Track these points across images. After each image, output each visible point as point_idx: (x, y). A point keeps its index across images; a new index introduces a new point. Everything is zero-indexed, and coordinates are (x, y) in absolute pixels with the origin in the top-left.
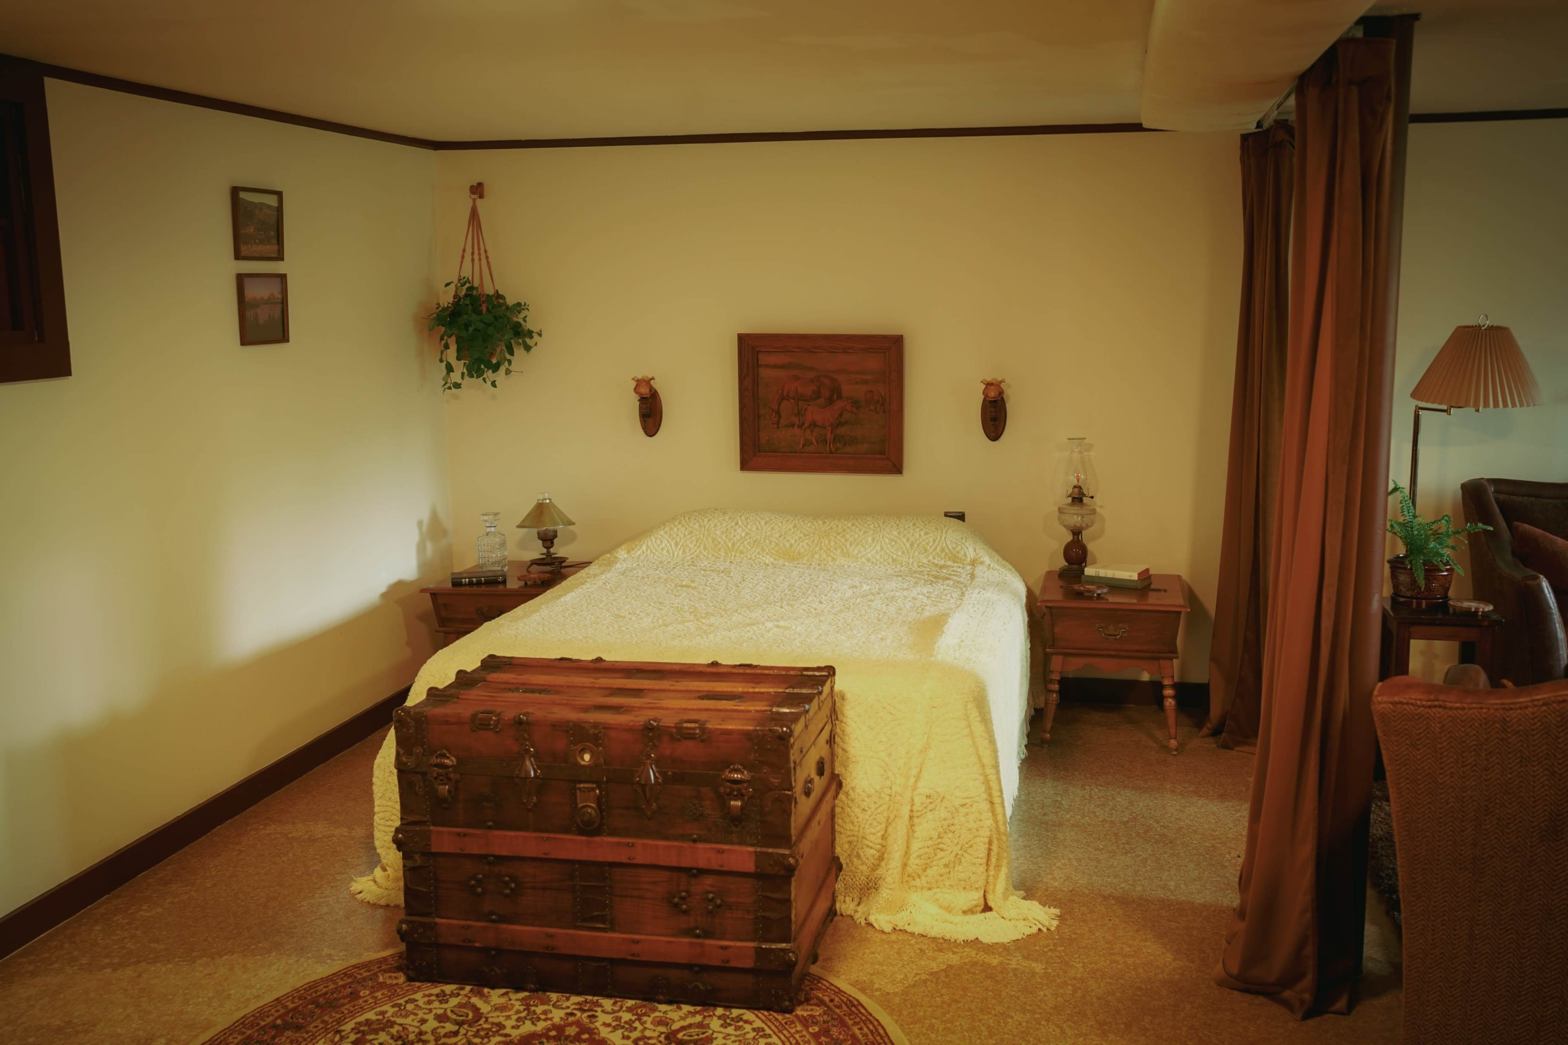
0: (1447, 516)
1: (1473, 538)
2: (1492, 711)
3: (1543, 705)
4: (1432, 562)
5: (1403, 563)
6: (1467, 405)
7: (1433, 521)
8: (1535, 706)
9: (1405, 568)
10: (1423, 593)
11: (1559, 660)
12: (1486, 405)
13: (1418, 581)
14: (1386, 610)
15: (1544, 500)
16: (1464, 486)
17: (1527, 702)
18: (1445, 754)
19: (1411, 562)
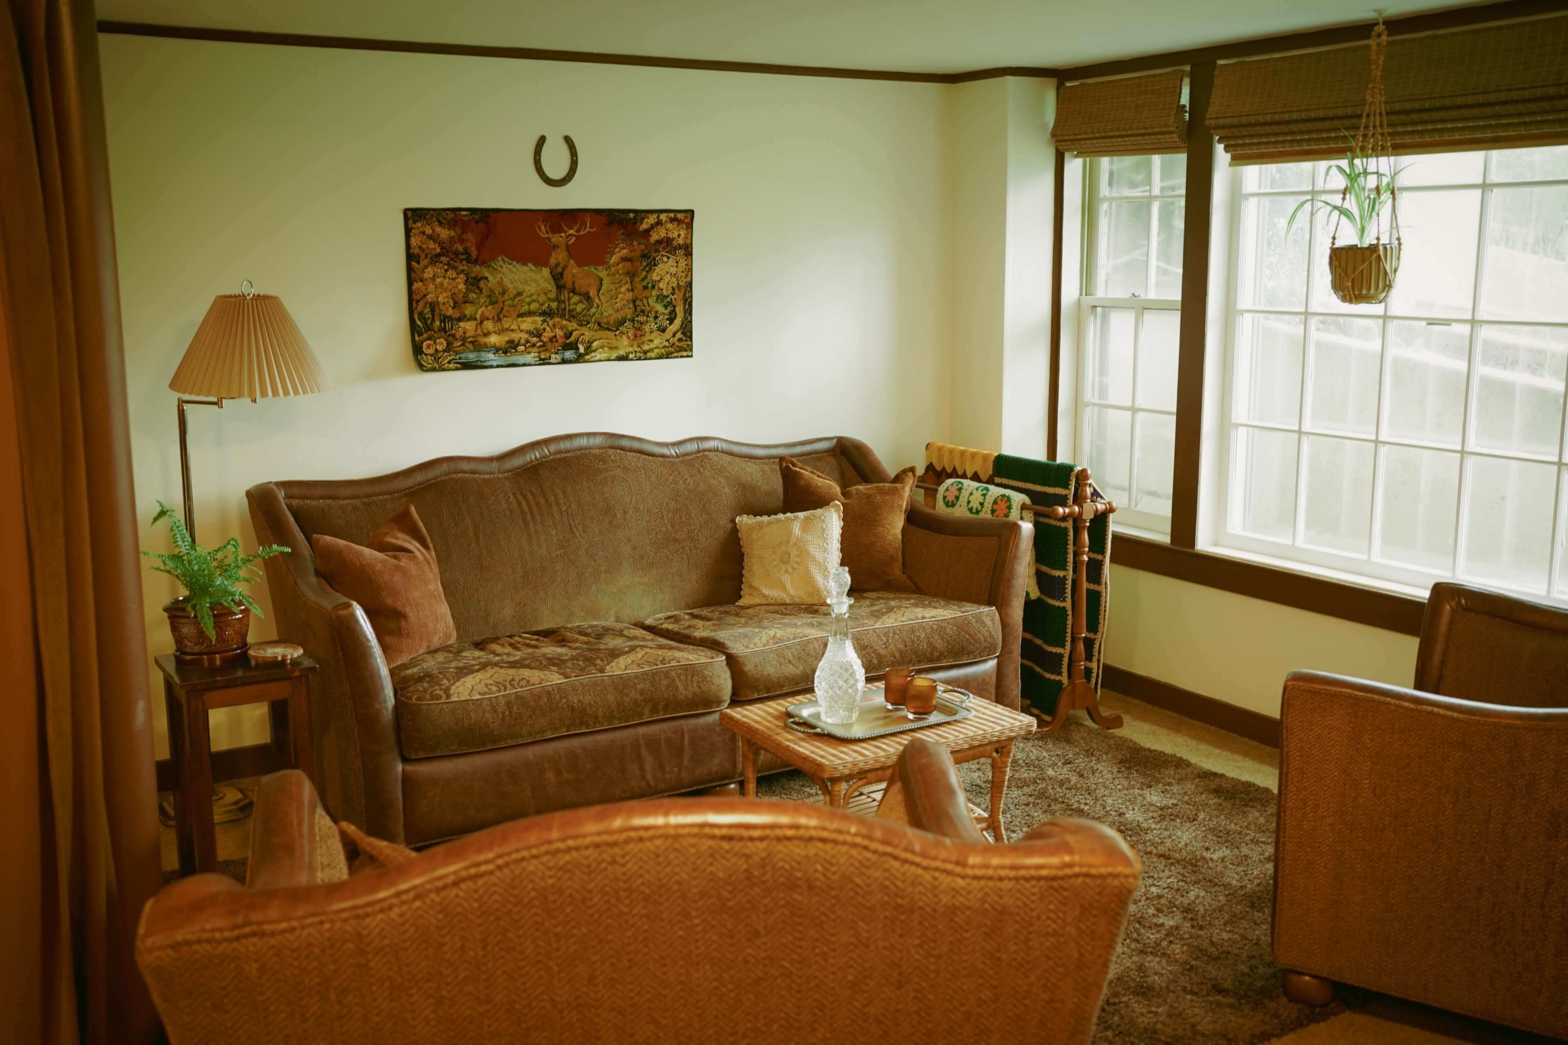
0: (233, 539)
1: (270, 564)
2: (338, 925)
3: (415, 899)
4: (221, 604)
5: (183, 610)
6: (240, 395)
7: (216, 548)
8: (403, 903)
9: (189, 617)
10: (215, 646)
11: (386, 702)
12: (264, 394)
13: (207, 633)
14: (170, 675)
15: (342, 502)
16: (249, 494)
17: (391, 897)
18: (272, 1009)
19: (194, 607)
